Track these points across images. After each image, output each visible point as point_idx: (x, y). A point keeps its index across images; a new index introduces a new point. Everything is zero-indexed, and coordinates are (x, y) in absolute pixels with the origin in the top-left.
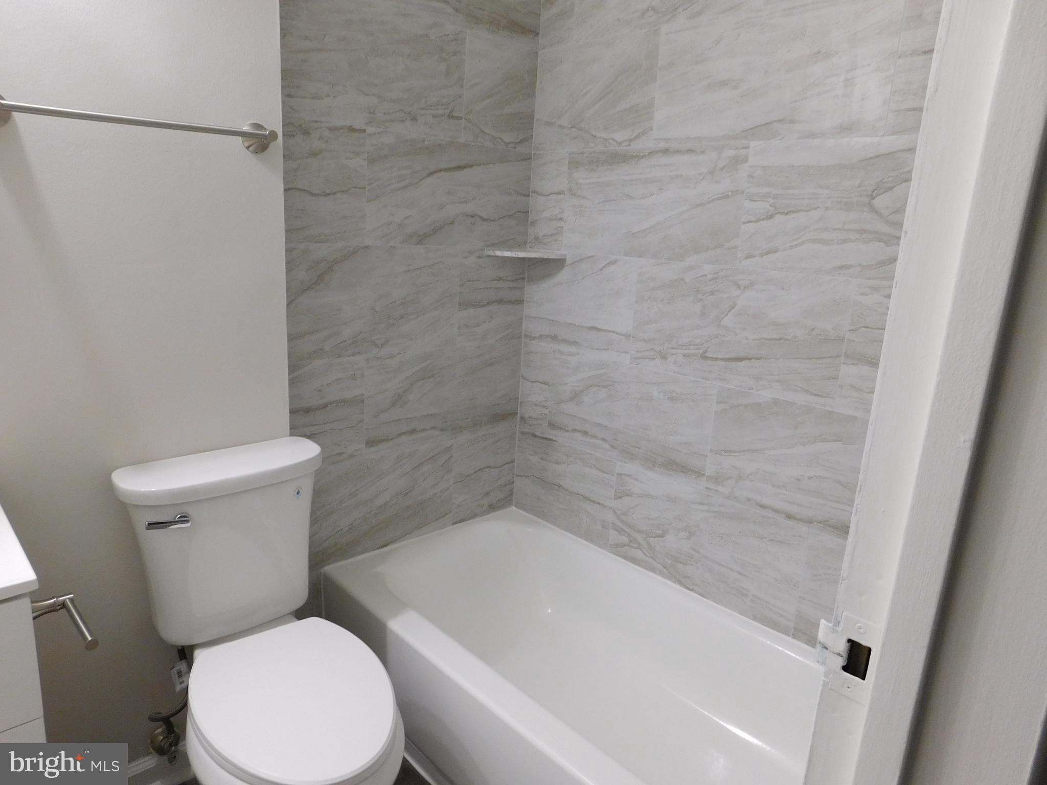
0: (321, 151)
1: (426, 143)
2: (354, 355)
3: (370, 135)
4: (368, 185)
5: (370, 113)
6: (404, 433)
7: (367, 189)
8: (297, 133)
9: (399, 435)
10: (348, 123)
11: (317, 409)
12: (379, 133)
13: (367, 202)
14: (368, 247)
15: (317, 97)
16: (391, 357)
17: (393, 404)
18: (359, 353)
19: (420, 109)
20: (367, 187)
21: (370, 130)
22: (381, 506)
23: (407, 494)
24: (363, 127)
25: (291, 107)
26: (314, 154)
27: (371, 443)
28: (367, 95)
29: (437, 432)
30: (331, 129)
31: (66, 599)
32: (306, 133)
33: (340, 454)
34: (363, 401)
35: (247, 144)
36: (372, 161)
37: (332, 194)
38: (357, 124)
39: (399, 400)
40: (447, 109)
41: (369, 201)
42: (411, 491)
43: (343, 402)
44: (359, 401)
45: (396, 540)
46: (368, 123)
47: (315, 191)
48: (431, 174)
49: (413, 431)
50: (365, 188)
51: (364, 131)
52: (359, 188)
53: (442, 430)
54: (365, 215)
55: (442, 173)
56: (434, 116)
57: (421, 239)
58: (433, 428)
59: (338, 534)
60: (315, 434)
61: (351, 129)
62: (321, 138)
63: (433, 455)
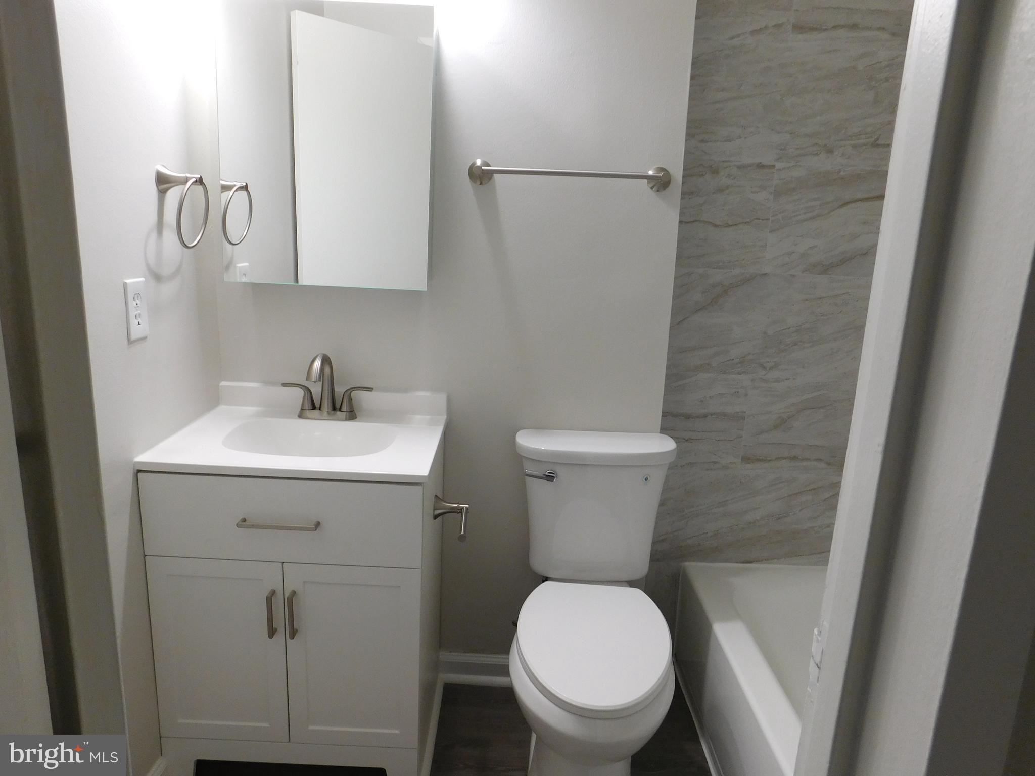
0: (728, 187)
1: (842, 173)
2: (739, 374)
3: (779, 170)
4: (772, 217)
5: (781, 149)
6: (784, 458)
7: (770, 221)
8: (706, 173)
9: (778, 459)
10: (757, 160)
11: (698, 417)
12: (789, 168)
13: (770, 232)
14: (766, 274)
15: (729, 140)
16: (777, 381)
17: (776, 427)
18: (744, 372)
19: (838, 141)
20: (771, 219)
21: (779, 165)
22: (750, 523)
23: (779, 518)
24: (772, 163)
25: (703, 151)
26: (720, 190)
27: (747, 459)
28: (779, 133)
29: (822, 465)
30: (739, 167)
31: (463, 507)
32: (715, 172)
33: (715, 463)
34: (744, 418)
35: (651, 185)
36: (778, 194)
37: (734, 225)
38: (765, 161)
39: (782, 423)
40: (871, 137)
41: (771, 232)
42: (786, 517)
43: (724, 415)
44: (739, 418)
45: (762, 561)
46: (777, 160)
47: (718, 223)
48: (846, 204)
49: (794, 458)
50: (769, 219)
51: (774, 166)
52: (762, 220)
53: (829, 464)
54: (766, 245)
55: (859, 204)
56: (854, 147)
57: (825, 269)
58: (819, 460)
59: (703, 536)
60: (693, 439)
61: (760, 166)
62: (729, 176)
63: (815, 487)
